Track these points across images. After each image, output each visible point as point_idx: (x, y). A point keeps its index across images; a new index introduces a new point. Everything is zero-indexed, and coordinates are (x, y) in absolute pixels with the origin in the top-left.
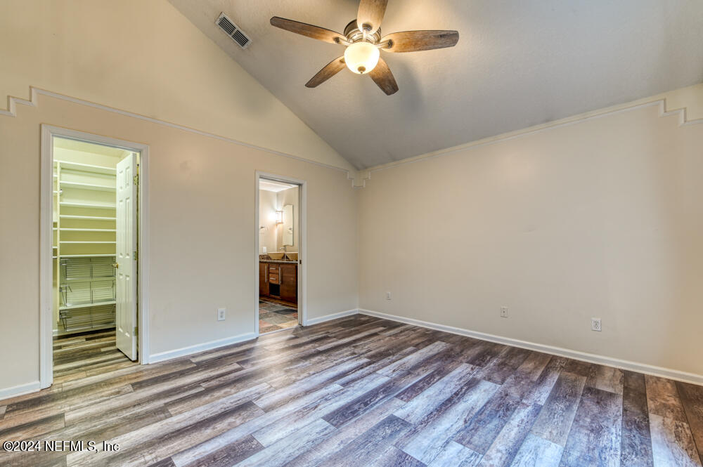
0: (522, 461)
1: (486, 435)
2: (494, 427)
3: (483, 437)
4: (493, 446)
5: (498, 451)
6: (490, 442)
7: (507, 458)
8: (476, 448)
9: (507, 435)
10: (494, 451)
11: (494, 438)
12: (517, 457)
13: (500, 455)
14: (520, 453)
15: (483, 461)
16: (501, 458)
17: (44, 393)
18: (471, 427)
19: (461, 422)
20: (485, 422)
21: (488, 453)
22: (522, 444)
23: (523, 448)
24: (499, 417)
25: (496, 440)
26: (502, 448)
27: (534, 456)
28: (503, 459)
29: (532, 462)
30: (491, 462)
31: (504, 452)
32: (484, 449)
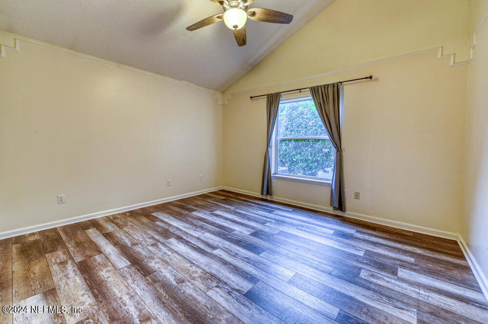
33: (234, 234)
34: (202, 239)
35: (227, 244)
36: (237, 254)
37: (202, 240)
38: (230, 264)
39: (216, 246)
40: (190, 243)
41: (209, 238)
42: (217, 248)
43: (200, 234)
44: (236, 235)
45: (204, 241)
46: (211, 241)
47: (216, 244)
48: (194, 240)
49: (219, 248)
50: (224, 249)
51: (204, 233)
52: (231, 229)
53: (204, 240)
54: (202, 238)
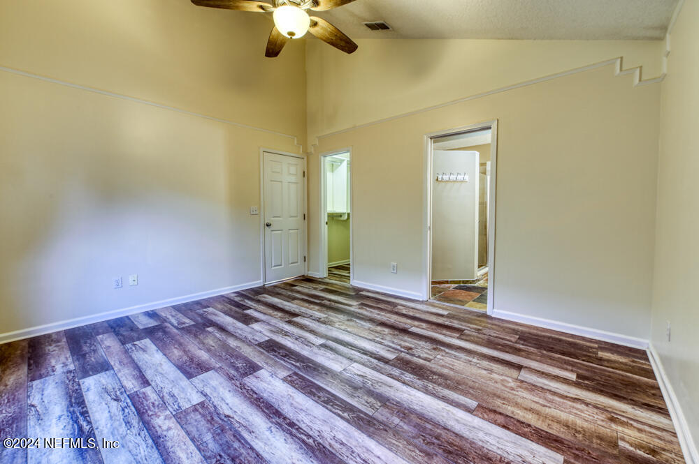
0: (143, 443)
1: (197, 428)
2: (205, 440)
3: (195, 424)
4: (179, 427)
5: (169, 429)
6: (184, 426)
7: (157, 432)
8: (186, 412)
9: (184, 447)
10: (172, 425)
11: (188, 433)
12: (150, 441)
13: (165, 427)
14: (152, 447)
15: (168, 412)
16: (160, 427)
17: (320, 280)
18: (216, 418)
19: (228, 412)
20: (219, 434)
21: (173, 419)
22: (162, 456)
23: (156, 454)
24: (220, 456)
25: (184, 433)
26: (170, 434)
27: (138, 458)
28: (158, 428)
29: (134, 452)
30: (162, 417)
31: (165, 433)
32: (180, 418)
33: (289, 369)
34: (344, 359)
35: (305, 352)
36: (297, 339)
37: (343, 356)
38: (307, 331)
39: (322, 348)
40: (360, 352)
41: (333, 360)
42: (320, 345)
43: (350, 367)
44: (285, 367)
45: (341, 355)
46: (330, 355)
47: (322, 351)
48: (356, 357)
49: (317, 346)
50: (310, 344)
51: (344, 370)
52: (291, 383)
53: (340, 357)
54: (345, 361)
